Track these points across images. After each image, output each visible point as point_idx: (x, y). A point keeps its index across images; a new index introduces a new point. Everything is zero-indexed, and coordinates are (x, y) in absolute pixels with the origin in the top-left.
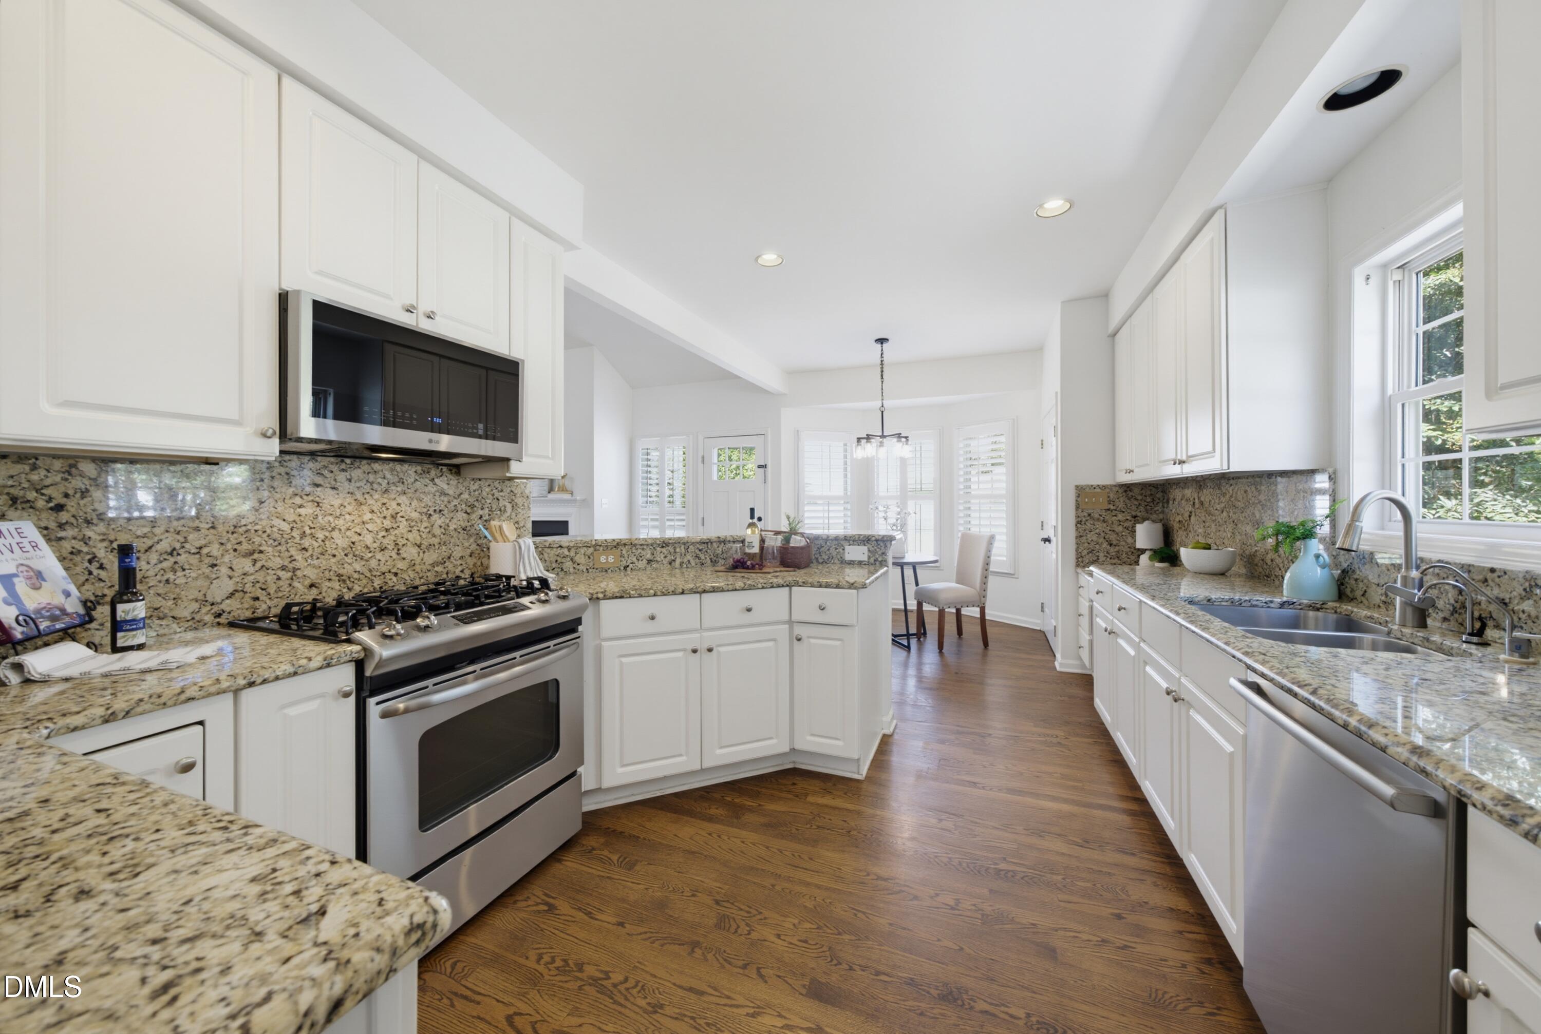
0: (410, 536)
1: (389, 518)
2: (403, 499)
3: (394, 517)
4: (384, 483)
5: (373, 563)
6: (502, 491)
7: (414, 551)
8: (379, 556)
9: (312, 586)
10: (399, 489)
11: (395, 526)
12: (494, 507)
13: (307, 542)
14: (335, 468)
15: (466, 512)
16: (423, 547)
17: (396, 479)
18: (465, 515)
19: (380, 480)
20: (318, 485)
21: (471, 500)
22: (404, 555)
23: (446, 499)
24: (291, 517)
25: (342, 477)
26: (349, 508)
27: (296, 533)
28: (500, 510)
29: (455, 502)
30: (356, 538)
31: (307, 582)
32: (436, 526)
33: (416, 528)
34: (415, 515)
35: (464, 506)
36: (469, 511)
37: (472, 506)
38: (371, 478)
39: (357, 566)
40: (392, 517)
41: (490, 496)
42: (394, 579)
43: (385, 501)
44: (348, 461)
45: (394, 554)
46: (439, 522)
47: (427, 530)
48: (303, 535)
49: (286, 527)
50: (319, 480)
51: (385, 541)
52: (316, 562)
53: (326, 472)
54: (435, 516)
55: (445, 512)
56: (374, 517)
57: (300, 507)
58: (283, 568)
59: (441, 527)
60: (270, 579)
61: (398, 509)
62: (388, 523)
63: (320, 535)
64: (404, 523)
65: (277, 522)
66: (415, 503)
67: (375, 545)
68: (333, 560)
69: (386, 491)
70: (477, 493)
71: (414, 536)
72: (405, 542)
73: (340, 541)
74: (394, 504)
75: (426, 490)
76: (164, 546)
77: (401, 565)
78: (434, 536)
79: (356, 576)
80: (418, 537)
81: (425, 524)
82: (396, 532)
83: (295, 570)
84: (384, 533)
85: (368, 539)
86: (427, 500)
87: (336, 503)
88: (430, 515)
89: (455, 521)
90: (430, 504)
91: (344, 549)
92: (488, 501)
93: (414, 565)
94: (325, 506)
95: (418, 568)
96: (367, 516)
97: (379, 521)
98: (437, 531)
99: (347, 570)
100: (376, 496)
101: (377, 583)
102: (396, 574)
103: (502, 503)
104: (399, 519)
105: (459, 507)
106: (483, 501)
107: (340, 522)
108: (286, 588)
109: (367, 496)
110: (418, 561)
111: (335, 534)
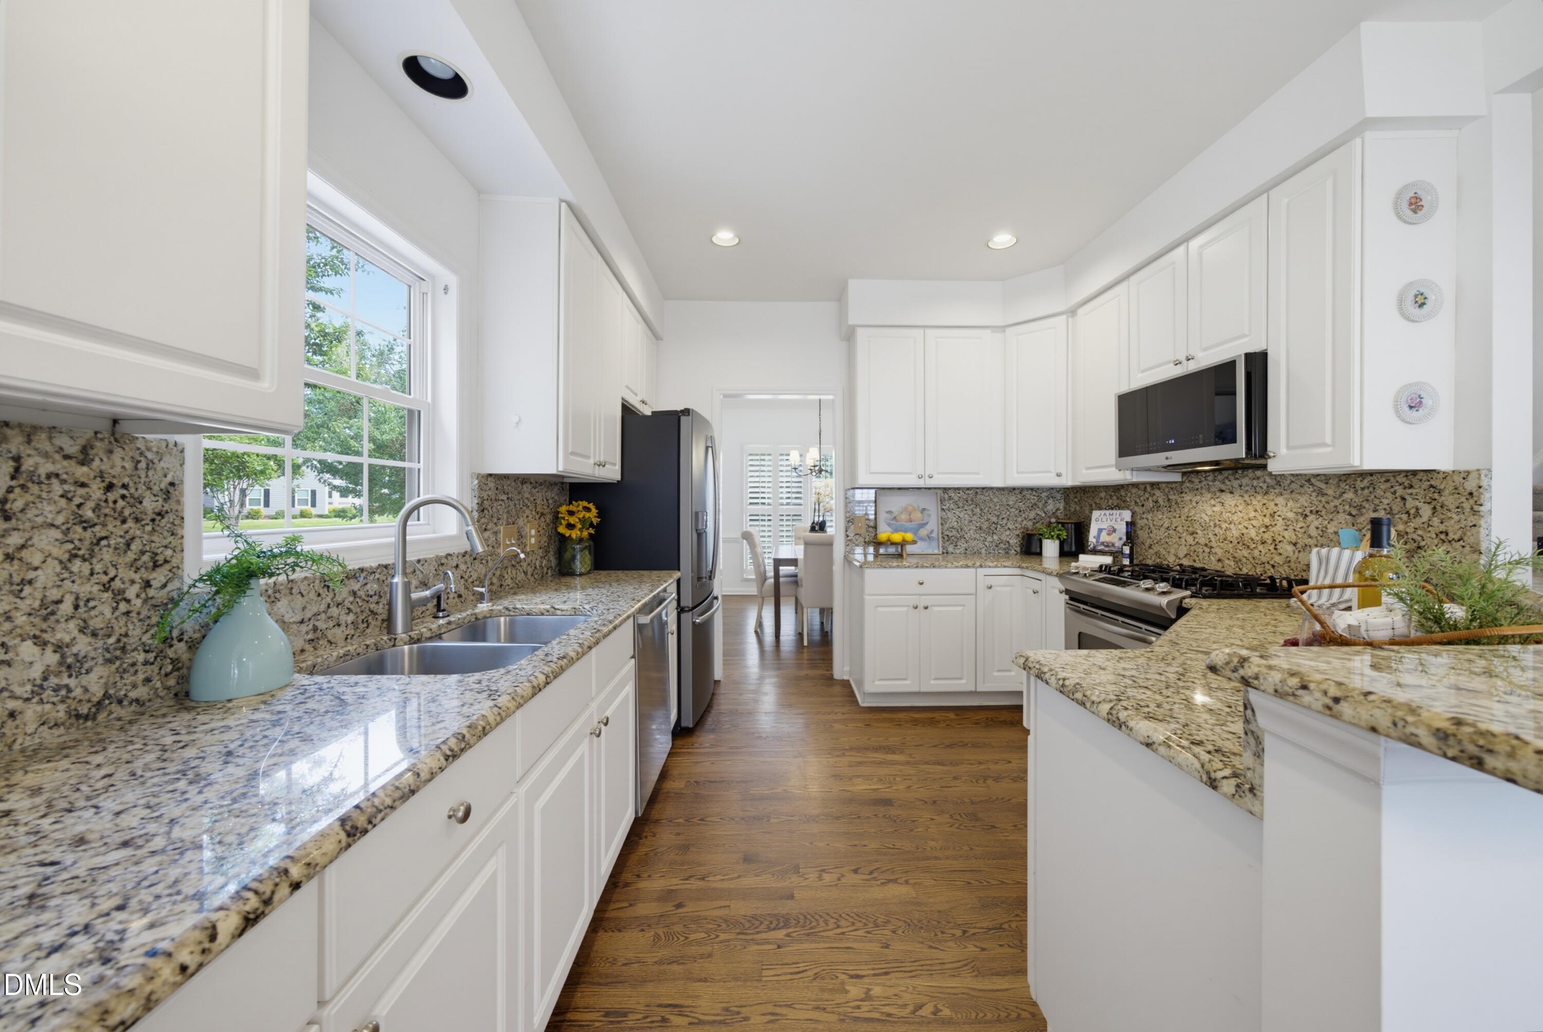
0: (1286, 534)
1: (1268, 516)
2: (1280, 500)
3: (1272, 516)
4: (1265, 487)
5: (1256, 553)
6: (1411, 487)
7: (1290, 548)
8: (1260, 547)
9: (1219, 560)
10: (1276, 491)
11: (1273, 523)
12: (1396, 509)
13: (1217, 530)
14: (1231, 478)
15: (1350, 514)
16: (1298, 546)
17: (1275, 482)
18: (1348, 517)
19: (1261, 484)
20: (1222, 491)
21: (1357, 500)
22: (1281, 551)
23: (1323, 499)
24: (1209, 513)
25: (1236, 483)
26: (1240, 508)
27: (1212, 524)
28: (1408, 513)
29: (1337, 502)
30: (1245, 531)
31: (1217, 557)
32: (1312, 527)
33: (1291, 527)
34: (1291, 515)
35: (1347, 507)
36: (1354, 512)
37: (1360, 508)
38: (1255, 483)
39: (1245, 553)
40: (1271, 515)
41: (1389, 494)
42: (1272, 570)
43: (1265, 501)
44: (1240, 472)
45: (1272, 548)
46: (1316, 523)
47: (1303, 530)
48: (1215, 526)
49: (1207, 519)
50: (1223, 487)
51: (1266, 536)
52: (1222, 545)
53: (1227, 481)
54: (1311, 517)
55: (1323, 513)
56: (1257, 514)
57: (1214, 506)
58: (1206, 545)
59: (1317, 528)
60: (1201, 550)
61: (1275, 509)
62: (1267, 521)
63: (1224, 526)
64: (1280, 522)
65: (1203, 515)
66: (1291, 503)
67: (1258, 538)
68: (1231, 545)
69: (1266, 493)
70: (1366, 491)
71: (1289, 535)
72: (1281, 538)
73: (1236, 533)
74: (1272, 504)
75: (1303, 490)
76: (1166, 525)
77: (1277, 559)
78: (1310, 537)
79: (1244, 560)
80: (1294, 537)
81: (1301, 524)
82: (1274, 529)
83: (1211, 547)
84: (1263, 529)
85: (1253, 533)
86: (1303, 500)
87: (1233, 503)
88: (1306, 516)
89: (1335, 523)
90: (1306, 505)
91: (1237, 538)
92: (1385, 501)
93: (1289, 561)
94: (1227, 506)
95: (1293, 565)
96: (1252, 514)
97: (1260, 518)
98: (1314, 532)
99: (1239, 554)
100: (1259, 497)
101: (1259, 570)
102: (1273, 566)
103: (1410, 503)
104: (1276, 517)
105: (1341, 508)
106: (1377, 501)
107: (1235, 518)
108: (1206, 558)
109: (1252, 498)
110: (1293, 559)
111: (1232, 526)
